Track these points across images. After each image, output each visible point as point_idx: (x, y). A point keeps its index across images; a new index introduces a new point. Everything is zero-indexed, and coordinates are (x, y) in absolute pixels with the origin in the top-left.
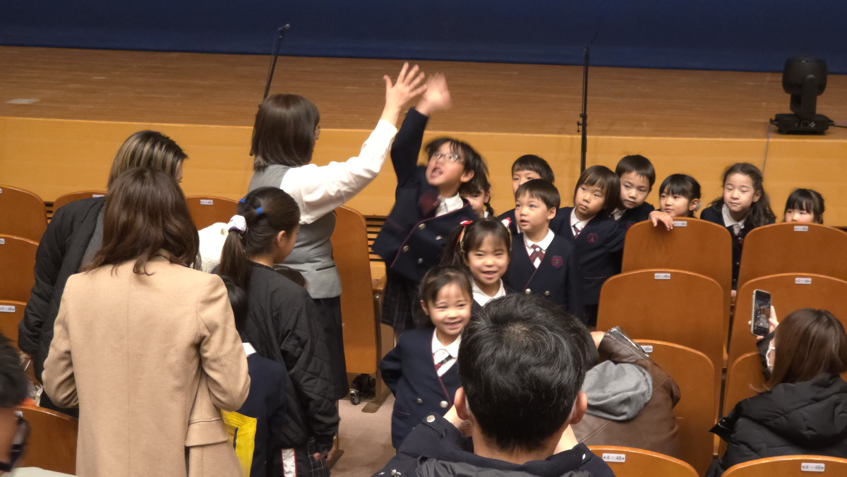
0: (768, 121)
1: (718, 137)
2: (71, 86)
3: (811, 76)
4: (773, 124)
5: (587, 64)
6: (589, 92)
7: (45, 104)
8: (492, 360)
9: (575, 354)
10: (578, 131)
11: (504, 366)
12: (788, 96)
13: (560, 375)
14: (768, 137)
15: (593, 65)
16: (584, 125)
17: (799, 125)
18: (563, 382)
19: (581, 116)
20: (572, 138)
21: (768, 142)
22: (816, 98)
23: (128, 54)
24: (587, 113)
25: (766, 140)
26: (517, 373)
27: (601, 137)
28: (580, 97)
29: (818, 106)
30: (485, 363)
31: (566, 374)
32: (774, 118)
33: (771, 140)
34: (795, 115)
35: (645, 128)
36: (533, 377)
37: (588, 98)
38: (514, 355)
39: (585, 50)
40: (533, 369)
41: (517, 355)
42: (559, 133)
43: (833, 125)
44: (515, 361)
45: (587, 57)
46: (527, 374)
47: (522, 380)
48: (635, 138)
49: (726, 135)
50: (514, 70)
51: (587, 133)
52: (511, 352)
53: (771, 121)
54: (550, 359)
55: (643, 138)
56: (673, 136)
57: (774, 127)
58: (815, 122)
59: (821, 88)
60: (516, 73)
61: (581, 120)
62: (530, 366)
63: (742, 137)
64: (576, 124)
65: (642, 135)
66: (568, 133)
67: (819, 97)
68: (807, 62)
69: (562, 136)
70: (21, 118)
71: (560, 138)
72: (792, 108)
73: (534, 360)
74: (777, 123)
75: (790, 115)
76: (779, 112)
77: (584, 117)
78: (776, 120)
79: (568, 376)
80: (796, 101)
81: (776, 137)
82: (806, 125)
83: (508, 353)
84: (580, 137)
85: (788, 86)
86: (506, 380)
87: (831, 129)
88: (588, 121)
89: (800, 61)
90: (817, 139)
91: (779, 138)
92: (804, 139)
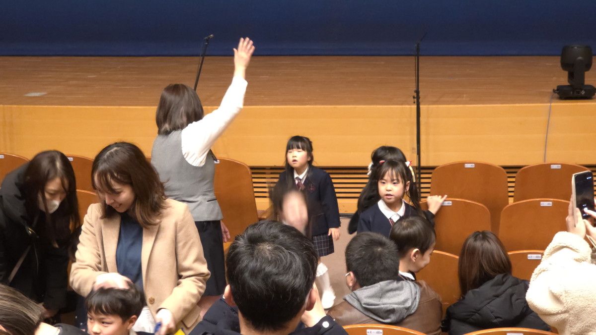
0: (551, 90)
1: (515, 103)
2: (71, 82)
3: (580, 58)
4: (556, 93)
5: (418, 54)
6: (420, 74)
7: (50, 96)
8: (246, 270)
9: (305, 266)
10: (414, 102)
11: (254, 274)
12: (566, 73)
13: (294, 281)
14: (550, 102)
15: (421, 55)
16: (418, 98)
17: (573, 93)
18: (295, 286)
19: (415, 92)
20: (411, 108)
21: (550, 106)
22: (584, 73)
23: (115, 59)
24: (419, 89)
25: (549, 104)
26: (263, 279)
27: (431, 106)
28: (414, 78)
29: (586, 79)
30: (242, 272)
31: (298, 280)
32: (556, 89)
33: (553, 104)
34: (571, 86)
35: (464, 99)
36: (274, 282)
37: (420, 78)
38: (261, 266)
39: (416, 45)
40: (274, 277)
41: (263, 267)
42: (402, 104)
44: (262, 271)
45: (418, 49)
46: (270, 281)
47: (266, 285)
48: (456, 106)
49: (520, 102)
50: (382, 61)
51: (421, 103)
52: (259, 264)
53: (554, 91)
54: (287, 269)
55: (461, 106)
56: (483, 104)
57: (556, 95)
58: (585, 90)
59: (588, 66)
60: (383, 63)
61: (415, 95)
62: (271, 275)
63: (533, 103)
64: (412, 98)
65: (460, 104)
66: (408, 104)
67: (587, 73)
68: (578, 47)
69: (403, 106)
70: (32, 106)
71: (402, 108)
72: (569, 82)
73: (275, 271)
74: (558, 92)
75: (568, 86)
76: (559, 85)
77: (417, 92)
78: (558, 90)
79: (299, 282)
80: (571, 76)
81: (557, 102)
82: (578, 92)
83: (257, 266)
84: (415, 106)
85: (565, 66)
86: (255, 284)
88: (421, 94)
89: (573, 47)
90: (585, 102)
91: (559, 102)
92: (577, 102)
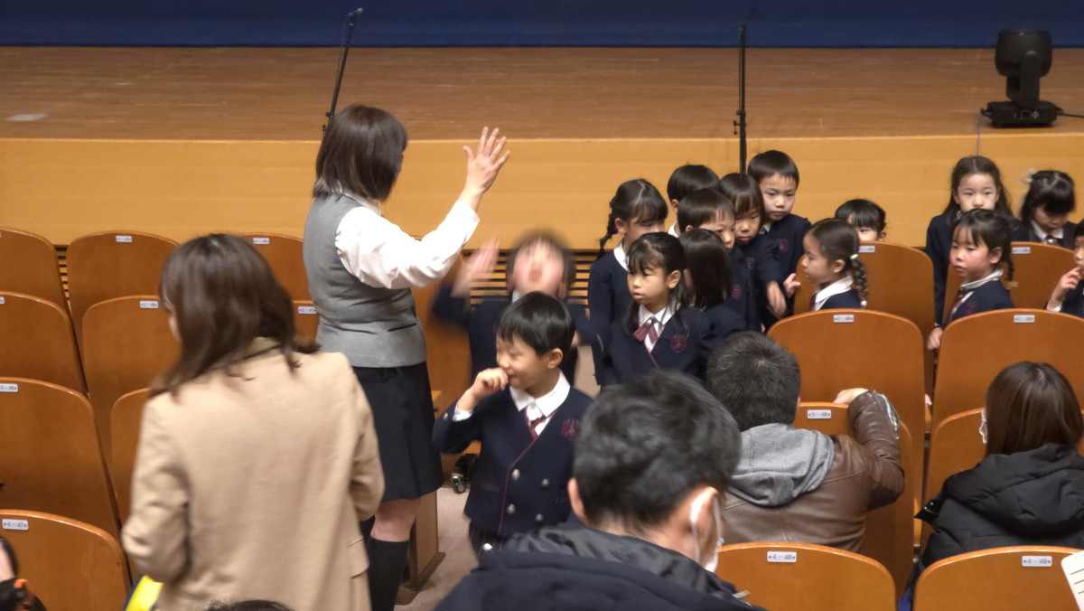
0: (978, 111)
1: (915, 134)
2: (88, 95)
3: (1031, 52)
4: (986, 116)
5: (743, 44)
6: (747, 81)
7: (54, 120)
10: (736, 133)
14: (978, 133)
15: (748, 47)
16: (743, 125)
17: (1018, 116)
19: (738, 114)
20: (728, 144)
21: (979, 139)
22: (1038, 81)
23: (159, 52)
24: (747, 109)
25: (976, 136)
27: (765, 139)
28: (737, 89)
29: (1041, 91)
32: (986, 108)
33: (983, 136)
34: (1013, 103)
35: (821, 126)
37: (746, 89)
39: (741, 29)
42: (711, 136)
43: (1062, 114)
45: (743, 36)
48: (809, 139)
49: (925, 131)
50: (654, 56)
51: (747, 135)
53: (983, 112)
55: (818, 139)
56: (858, 135)
57: (986, 119)
58: (1039, 111)
59: (1045, 67)
60: (657, 60)
61: (738, 119)
63: (946, 134)
64: (732, 124)
65: (816, 135)
66: (723, 136)
67: (1043, 80)
68: (1026, 33)
69: (714, 140)
70: (25, 140)
71: (711, 142)
72: (1008, 95)
74: (990, 114)
75: (1007, 102)
76: (991, 100)
77: (742, 114)
78: (989, 110)
80: (1013, 85)
81: (986, 133)
82: (1027, 115)
84: (737, 140)
85: (1002, 66)
87: (1059, 118)
88: (747, 119)
89: (1017, 33)
90: (1041, 132)
91: (994, 133)
92: (1026, 133)
